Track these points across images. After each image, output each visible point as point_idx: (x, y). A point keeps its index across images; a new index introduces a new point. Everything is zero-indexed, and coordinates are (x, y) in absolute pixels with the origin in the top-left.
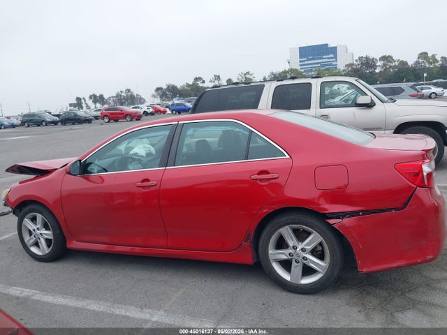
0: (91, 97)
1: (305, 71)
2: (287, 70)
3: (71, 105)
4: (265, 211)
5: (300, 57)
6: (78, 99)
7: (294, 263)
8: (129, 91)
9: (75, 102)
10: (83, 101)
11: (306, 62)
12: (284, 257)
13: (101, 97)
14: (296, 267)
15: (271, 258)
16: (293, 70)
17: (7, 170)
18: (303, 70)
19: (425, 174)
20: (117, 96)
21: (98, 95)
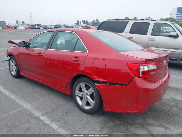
0: (83, 21)
1: (178, 20)
2: (169, 18)
3: (75, 23)
4: (75, 74)
5: (177, 12)
6: (78, 21)
7: (83, 98)
8: (98, 20)
9: (77, 22)
10: (80, 22)
11: (179, 15)
12: (80, 95)
13: (87, 21)
14: (84, 100)
15: (76, 94)
16: (172, 18)
17: (8, 42)
18: (177, 19)
19: (141, 71)
20: (93, 22)
21: (85, 21)
